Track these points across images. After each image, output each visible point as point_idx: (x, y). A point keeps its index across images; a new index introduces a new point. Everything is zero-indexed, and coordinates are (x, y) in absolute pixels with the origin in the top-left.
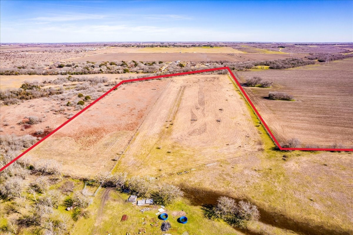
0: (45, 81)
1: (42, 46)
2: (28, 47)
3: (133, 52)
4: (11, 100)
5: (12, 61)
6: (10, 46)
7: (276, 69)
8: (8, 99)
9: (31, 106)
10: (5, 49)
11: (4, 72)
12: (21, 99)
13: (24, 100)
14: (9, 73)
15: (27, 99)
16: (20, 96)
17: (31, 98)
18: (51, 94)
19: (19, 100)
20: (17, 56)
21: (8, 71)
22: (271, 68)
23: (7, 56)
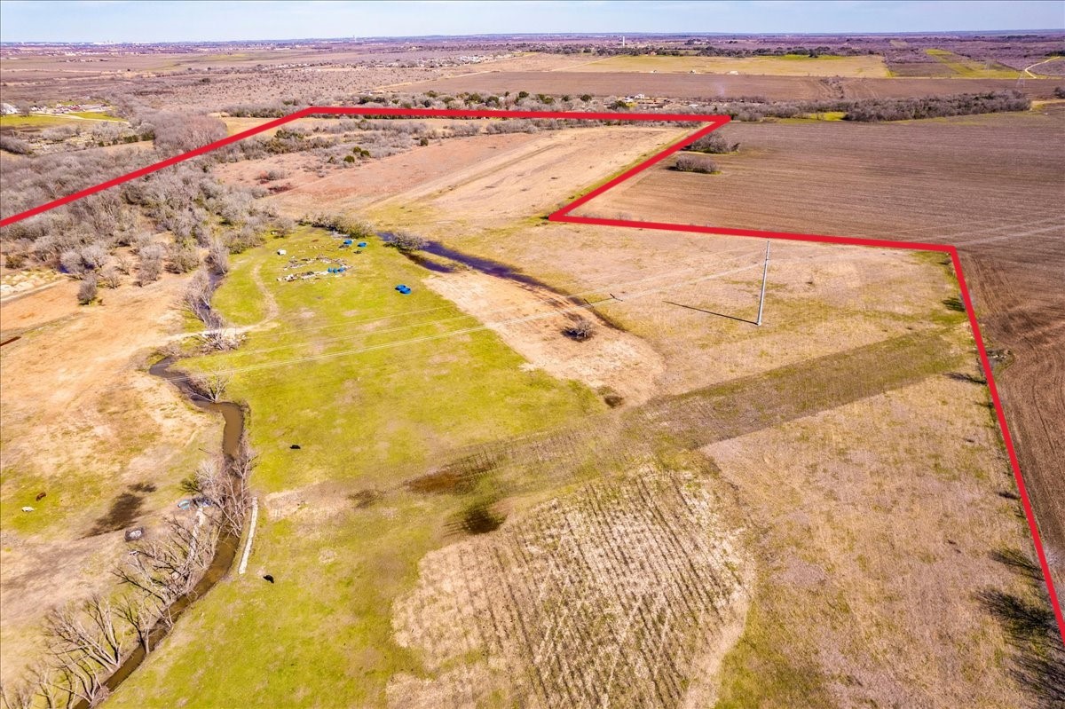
0: (318, 129)
1: (364, 47)
2: (331, 51)
3: (564, 69)
4: (255, 152)
5: (281, 90)
6: (291, 51)
7: (856, 120)
8: (251, 151)
9: (279, 161)
10: (279, 58)
11: (259, 111)
12: (269, 152)
13: (272, 154)
14: (267, 113)
15: (277, 153)
16: (268, 148)
17: (283, 152)
18: (315, 146)
19: (265, 153)
20: (296, 78)
21: (265, 110)
22: (846, 119)
23: (276, 78)
